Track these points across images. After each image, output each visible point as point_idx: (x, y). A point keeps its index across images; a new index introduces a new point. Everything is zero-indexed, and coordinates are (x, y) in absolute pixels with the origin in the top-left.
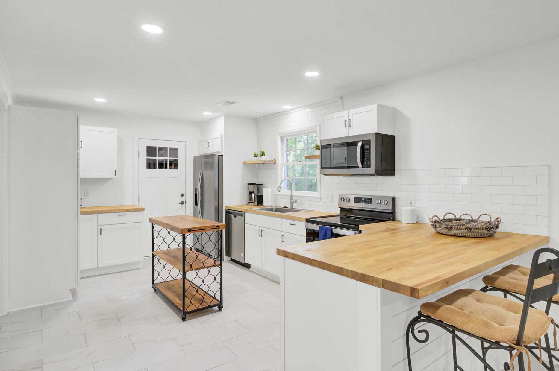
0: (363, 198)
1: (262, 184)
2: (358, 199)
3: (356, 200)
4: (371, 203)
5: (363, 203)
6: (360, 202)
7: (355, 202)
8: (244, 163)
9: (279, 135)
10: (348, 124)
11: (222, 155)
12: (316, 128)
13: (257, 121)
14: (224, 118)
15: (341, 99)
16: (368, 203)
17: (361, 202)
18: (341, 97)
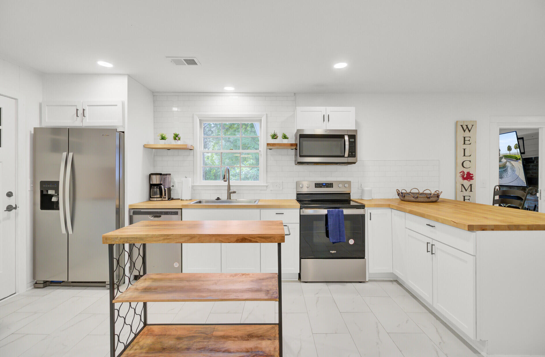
0: (324, 183)
1: (170, 174)
2: (319, 184)
3: (317, 185)
4: (332, 187)
5: (324, 187)
6: (321, 187)
7: (315, 187)
8: (145, 146)
9: (199, 118)
10: (326, 118)
11: (123, 132)
12: (262, 118)
13: (154, 95)
14: (127, 78)
15: (294, 95)
16: (330, 187)
17: (323, 187)
18: (295, 93)
